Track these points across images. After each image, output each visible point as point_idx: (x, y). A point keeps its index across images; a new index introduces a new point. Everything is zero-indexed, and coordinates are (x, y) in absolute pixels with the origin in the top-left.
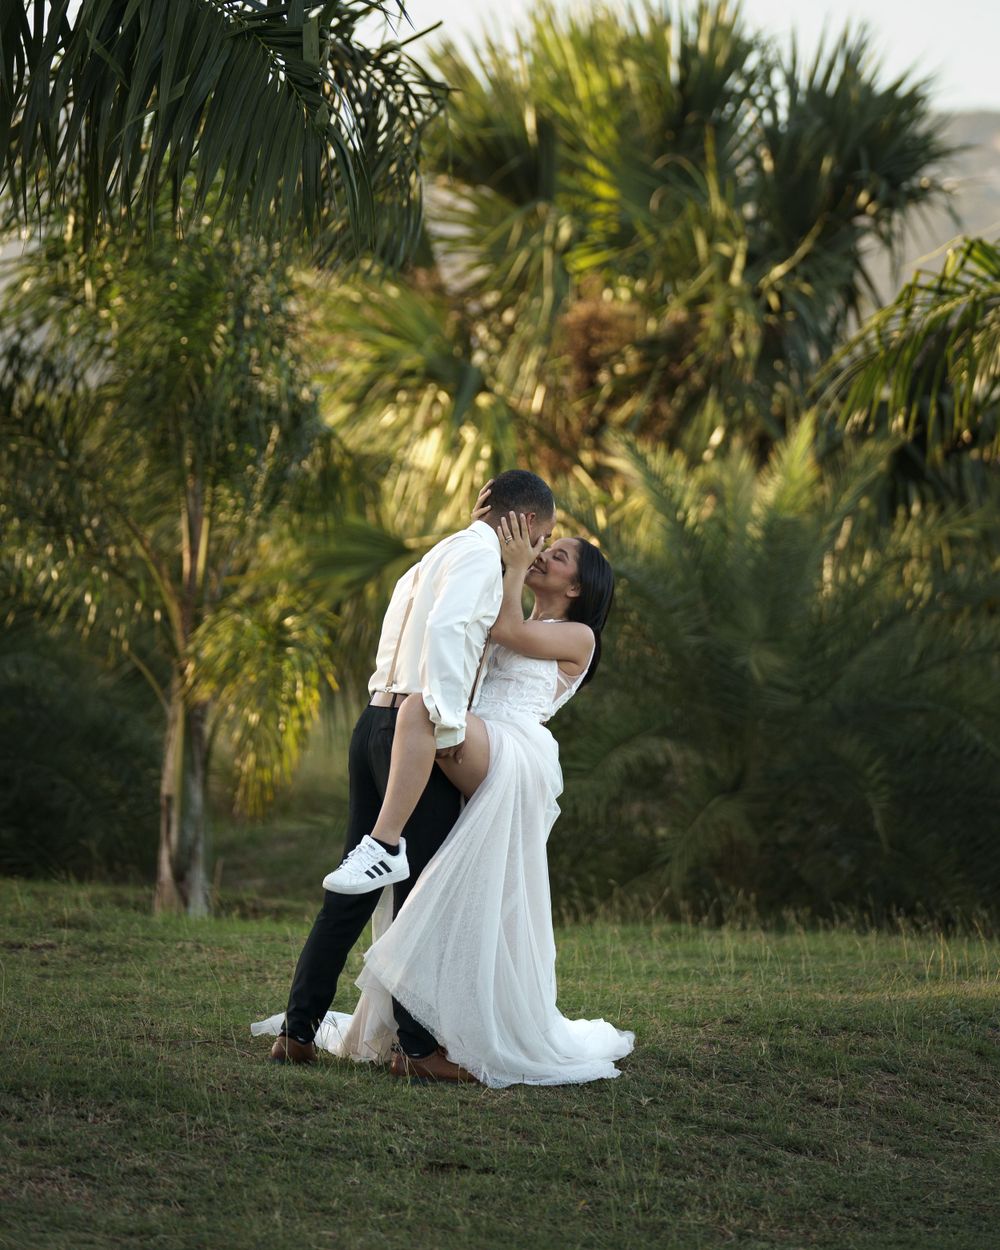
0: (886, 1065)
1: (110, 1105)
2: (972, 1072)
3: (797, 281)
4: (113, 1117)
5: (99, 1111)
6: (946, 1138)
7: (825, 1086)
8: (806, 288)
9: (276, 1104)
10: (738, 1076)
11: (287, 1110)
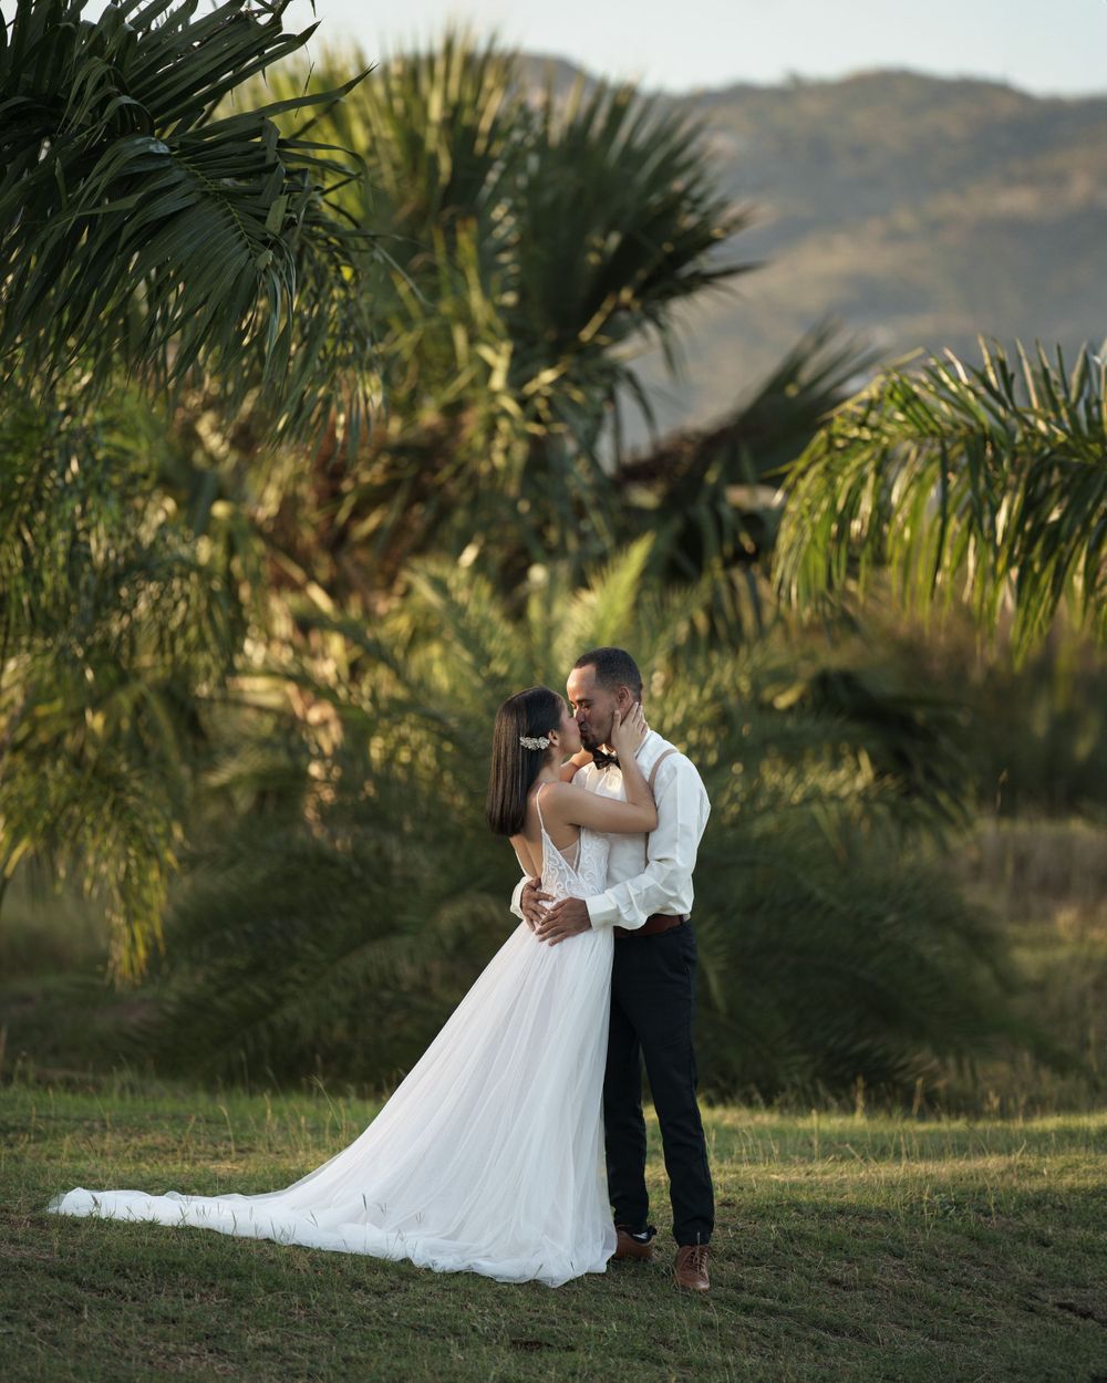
0: (891, 1250)
1: (212, 1285)
2: (973, 1257)
3: (568, 387)
4: (218, 1297)
5: (204, 1291)
6: (967, 1322)
7: (839, 1270)
8: (577, 396)
9: (357, 1285)
10: (757, 1259)
11: (367, 1291)
